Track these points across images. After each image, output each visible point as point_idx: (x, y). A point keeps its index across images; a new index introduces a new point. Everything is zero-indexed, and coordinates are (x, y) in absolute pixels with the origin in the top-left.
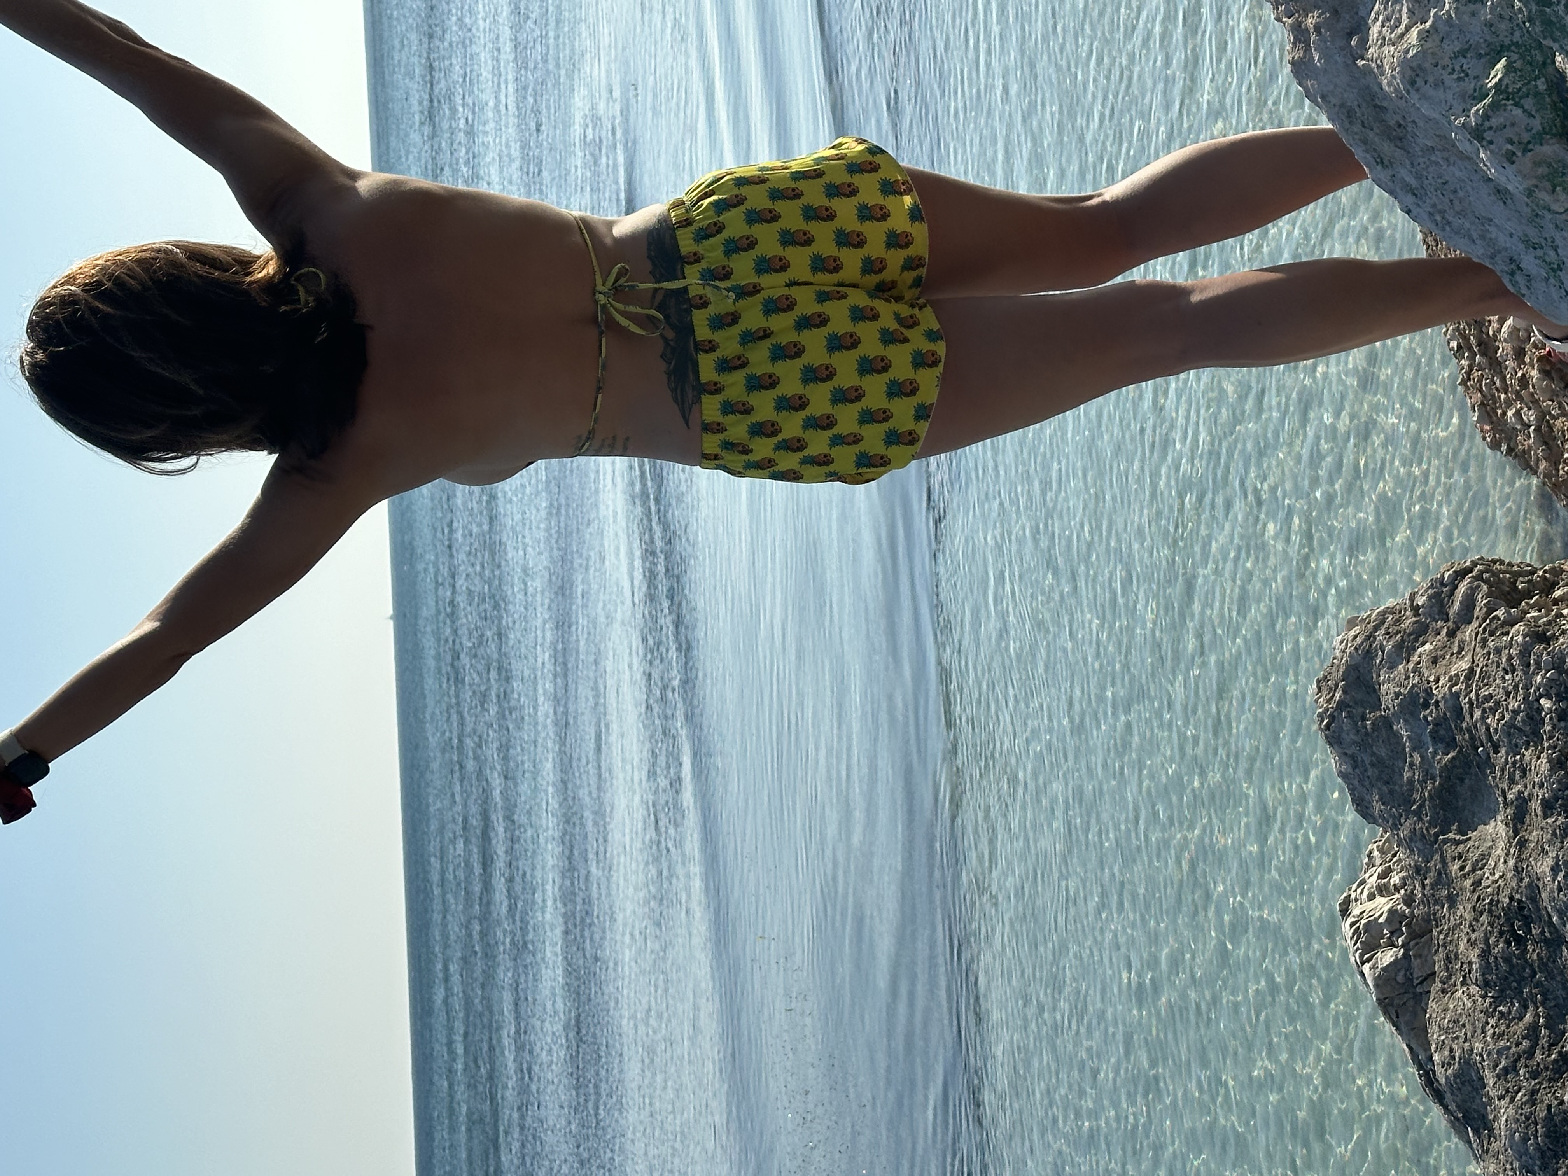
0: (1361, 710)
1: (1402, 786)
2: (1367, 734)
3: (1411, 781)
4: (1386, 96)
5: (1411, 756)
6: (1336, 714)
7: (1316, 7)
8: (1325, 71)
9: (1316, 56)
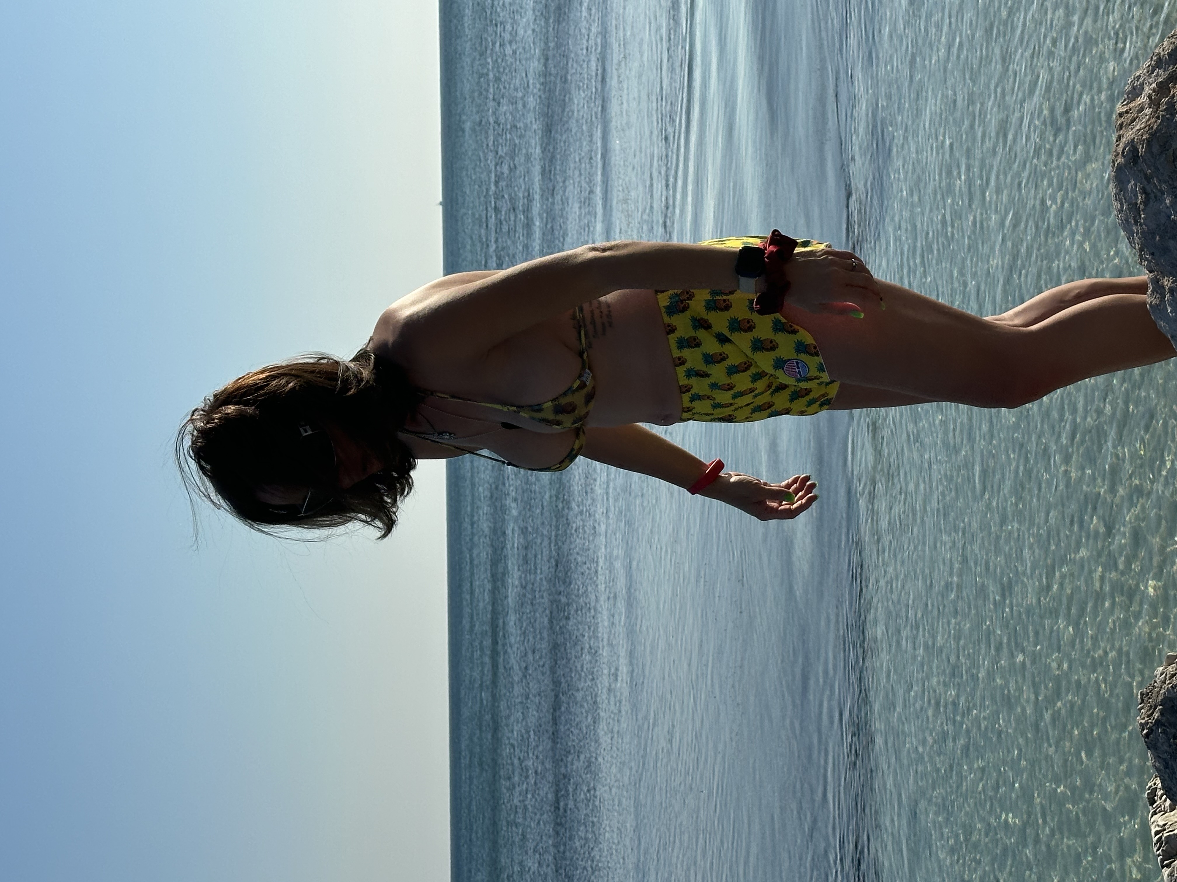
0: (1173, 730)
6: (1154, 728)
7: (1171, 274)
8: (1175, 321)
9: (1169, 309)
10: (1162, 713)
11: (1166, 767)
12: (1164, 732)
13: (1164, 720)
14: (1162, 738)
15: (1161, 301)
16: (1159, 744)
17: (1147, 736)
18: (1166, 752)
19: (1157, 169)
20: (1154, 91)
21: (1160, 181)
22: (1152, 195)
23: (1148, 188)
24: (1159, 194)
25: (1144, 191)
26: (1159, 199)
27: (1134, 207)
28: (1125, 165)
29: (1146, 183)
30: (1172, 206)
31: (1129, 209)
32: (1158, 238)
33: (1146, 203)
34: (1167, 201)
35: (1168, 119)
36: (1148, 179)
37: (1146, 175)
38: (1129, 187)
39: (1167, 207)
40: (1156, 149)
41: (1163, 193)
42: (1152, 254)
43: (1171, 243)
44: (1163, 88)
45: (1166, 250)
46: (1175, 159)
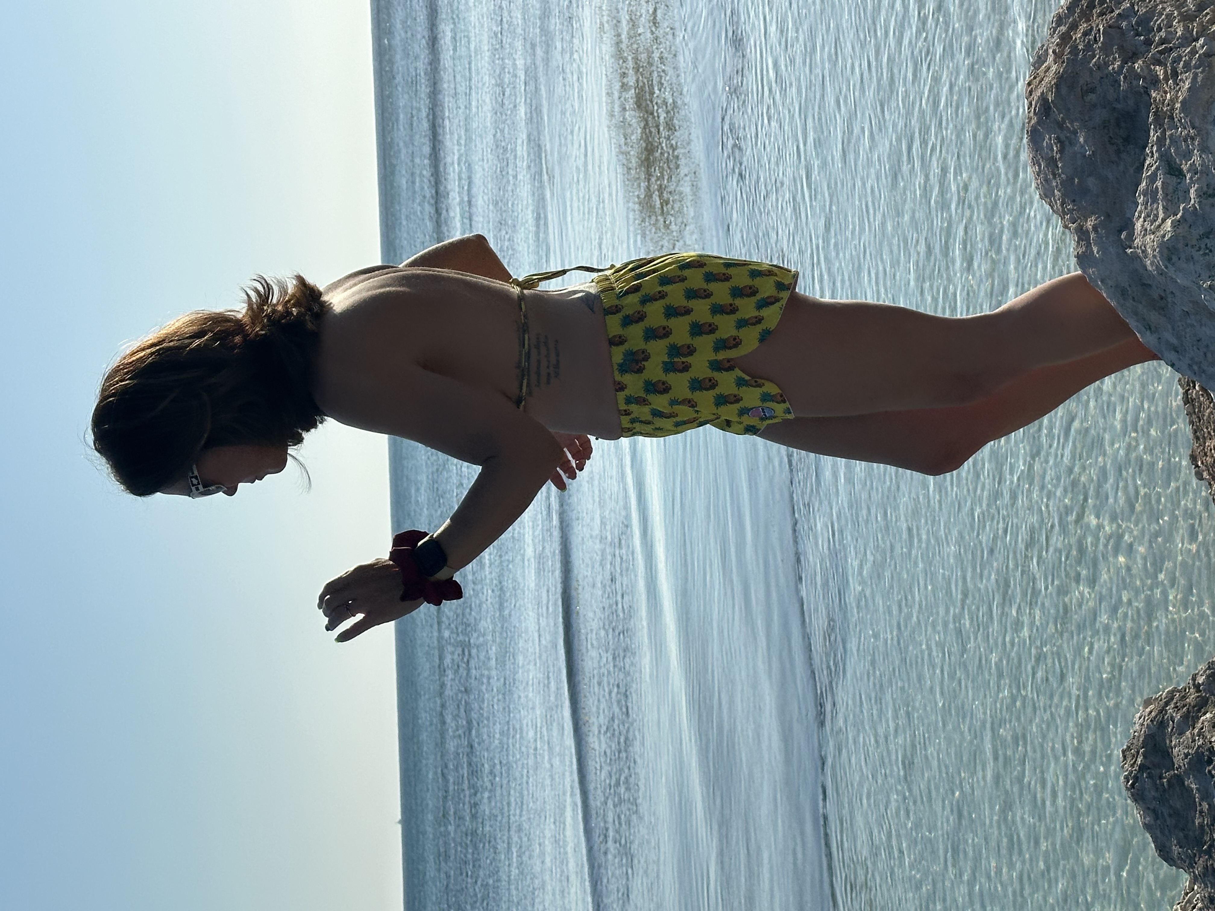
0: (1158, 771)
1: (1195, 831)
2: (1165, 790)
3: (1201, 826)
4: (1150, 275)
5: (1200, 805)
6: (1139, 775)
7: (1093, 213)
8: (1103, 260)
9: (1095, 250)
10: (1145, 757)
11: (1157, 818)
12: (1150, 776)
13: (1147, 764)
14: (1148, 784)
15: (1087, 247)
16: (1146, 793)
17: (1133, 785)
18: (1154, 798)
19: (1069, 110)
20: (1057, 45)
21: (1072, 123)
22: (1067, 143)
23: (1063, 137)
24: (1073, 137)
25: (1059, 140)
26: (1072, 142)
27: (1052, 162)
28: (1038, 123)
29: (1059, 131)
30: (1085, 141)
31: (1047, 166)
32: (1076, 180)
33: (1061, 151)
34: (1081, 140)
35: (1073, 60)
36: (1060, 126)
37: (1058, 123)
38: (1045, 144)
39: (1082, 146)
40: (1064, 90)
41: (1075, 133)
42: (1074, 201)
43: (1091, 182)
44: (1065, 38)
45: (1084, 191)
46: (1084, 93)
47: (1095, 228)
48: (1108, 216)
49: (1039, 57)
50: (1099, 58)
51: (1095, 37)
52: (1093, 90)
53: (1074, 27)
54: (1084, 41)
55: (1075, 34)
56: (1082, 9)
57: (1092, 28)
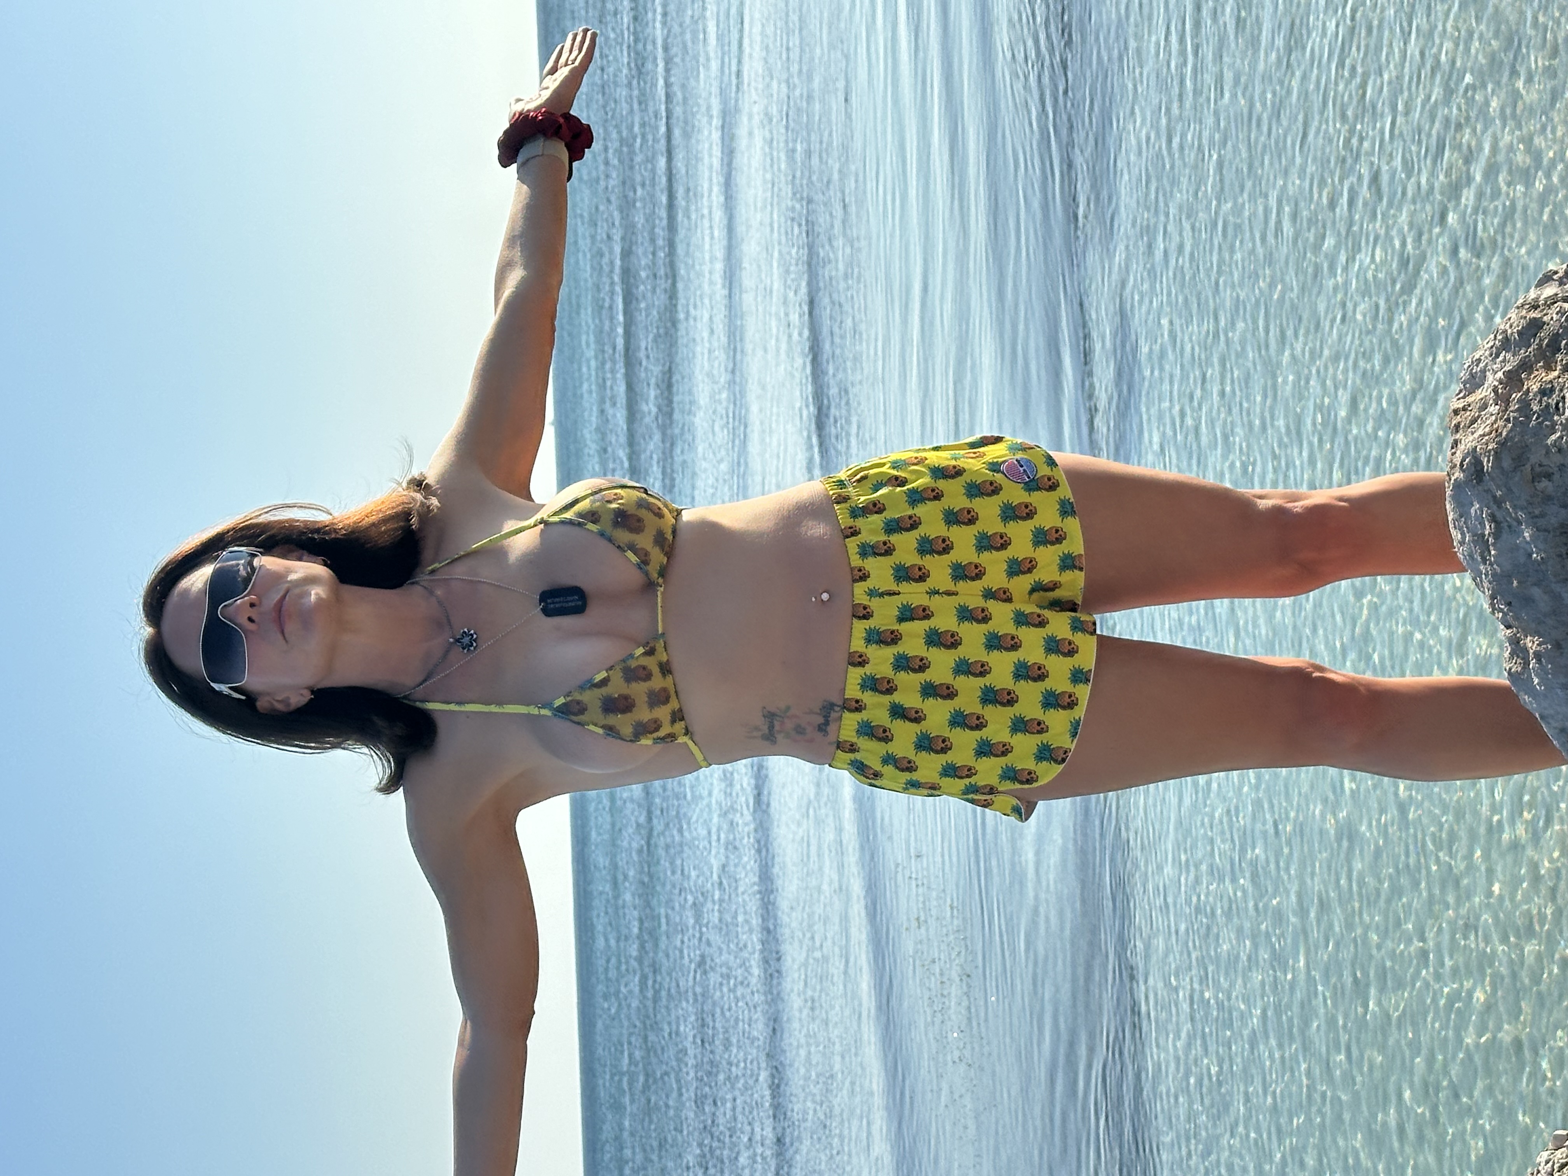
7: (1536, 633)
8: (1545, 696)
9: (1536, 681)
15: (1523, 669)
19: (1510, 490)
20: (1500, 382)
21: (1515, 507)
22: (1505, 525)
23: (1499, 515)
24: (1515, 524)
25: (1493, 518)
26: (1514, 531)
27: (1480, 539)
28: (1465, 482)
29: (1495, 507)
30: (1532, 540)
31: (1473, 541)
32: (1515, 583)
33: (1497, 535)
34: (1527, 535)
35: (1522, 422)
36: (1498, 502)
37: (1494, 497)
38: (1472, 511)
39: (1527, 543)
40: (1507, 463)
41: (1520, 523)
42: (1509, 604)
43: (1536, 592)
44: (1513, 379)
45: (1528, 601)
46: (1535, 478)
47: (1537, 655)
48: (1558, 646)
49: (1473, 376)
50: (1561, 437)
51: (1557, 404)
52: (1549, 476)
53: (1526, 366)
54: (1540, 402)
55: (1528, 379)
56: (1540, 345)
57: (1552, 390)
